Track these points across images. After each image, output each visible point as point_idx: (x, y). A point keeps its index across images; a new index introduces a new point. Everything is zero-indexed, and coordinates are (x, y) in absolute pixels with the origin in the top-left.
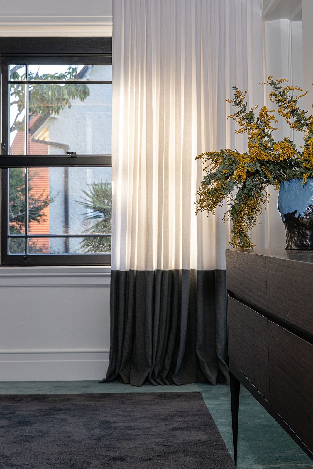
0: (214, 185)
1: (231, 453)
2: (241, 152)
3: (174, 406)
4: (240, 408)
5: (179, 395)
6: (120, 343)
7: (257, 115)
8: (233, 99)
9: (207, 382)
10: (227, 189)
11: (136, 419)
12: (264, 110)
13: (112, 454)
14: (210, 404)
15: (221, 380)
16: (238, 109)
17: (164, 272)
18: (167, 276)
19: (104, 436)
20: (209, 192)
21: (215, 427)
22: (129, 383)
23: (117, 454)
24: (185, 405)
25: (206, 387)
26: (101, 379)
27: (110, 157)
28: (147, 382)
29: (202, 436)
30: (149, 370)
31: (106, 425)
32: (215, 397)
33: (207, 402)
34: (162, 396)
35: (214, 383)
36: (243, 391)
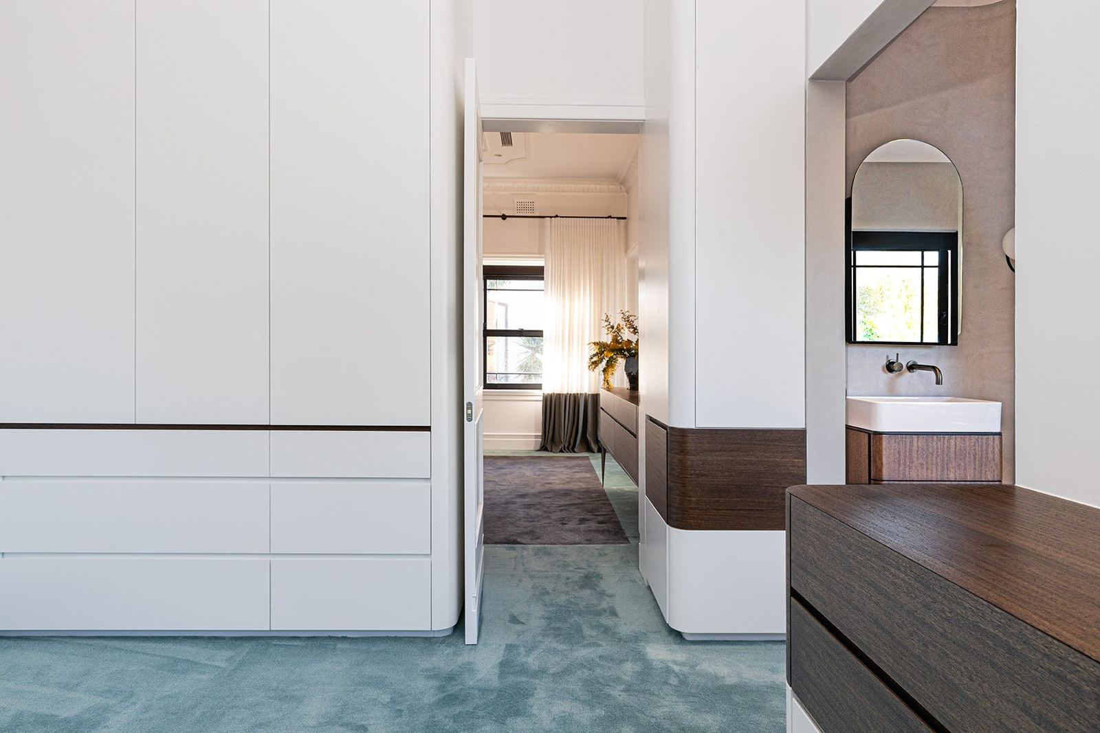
0: (595, 359)
1: (601, 482)
2: (609, 343)
3: (575, 462)
4: (606, 463)
5: (578, 458)
6: (547, 431)
7: (615, 327)
8: (605, 319)
9: (592, 452)
10: (601, 360)
11: (557, 468)
12: (619, 325)
13: (546, 482)
14: (593, 462)
15: (599, 451)
16: (607, 323)
17: (571, 394)
18: (572, 396)
19: (541, 475)
20: (593, 363)
21: (595, 471)
22: (551, 451)
23: (548, 482)
24: (581, 462)
25: (591, 454)
26: (537, 449)
27: (542, 331)
28: (561, 451)
29: (588, 475)
30: (563, 445)
31: (542, 470)
32: (596, 459)
33: (591, 461)
34: (568, 458)
35: (596, 451)
36: (607, 455)
